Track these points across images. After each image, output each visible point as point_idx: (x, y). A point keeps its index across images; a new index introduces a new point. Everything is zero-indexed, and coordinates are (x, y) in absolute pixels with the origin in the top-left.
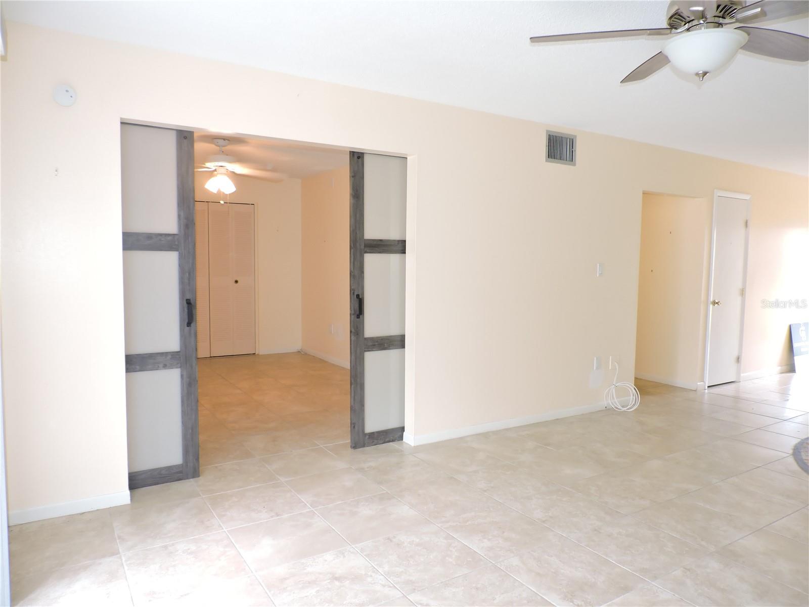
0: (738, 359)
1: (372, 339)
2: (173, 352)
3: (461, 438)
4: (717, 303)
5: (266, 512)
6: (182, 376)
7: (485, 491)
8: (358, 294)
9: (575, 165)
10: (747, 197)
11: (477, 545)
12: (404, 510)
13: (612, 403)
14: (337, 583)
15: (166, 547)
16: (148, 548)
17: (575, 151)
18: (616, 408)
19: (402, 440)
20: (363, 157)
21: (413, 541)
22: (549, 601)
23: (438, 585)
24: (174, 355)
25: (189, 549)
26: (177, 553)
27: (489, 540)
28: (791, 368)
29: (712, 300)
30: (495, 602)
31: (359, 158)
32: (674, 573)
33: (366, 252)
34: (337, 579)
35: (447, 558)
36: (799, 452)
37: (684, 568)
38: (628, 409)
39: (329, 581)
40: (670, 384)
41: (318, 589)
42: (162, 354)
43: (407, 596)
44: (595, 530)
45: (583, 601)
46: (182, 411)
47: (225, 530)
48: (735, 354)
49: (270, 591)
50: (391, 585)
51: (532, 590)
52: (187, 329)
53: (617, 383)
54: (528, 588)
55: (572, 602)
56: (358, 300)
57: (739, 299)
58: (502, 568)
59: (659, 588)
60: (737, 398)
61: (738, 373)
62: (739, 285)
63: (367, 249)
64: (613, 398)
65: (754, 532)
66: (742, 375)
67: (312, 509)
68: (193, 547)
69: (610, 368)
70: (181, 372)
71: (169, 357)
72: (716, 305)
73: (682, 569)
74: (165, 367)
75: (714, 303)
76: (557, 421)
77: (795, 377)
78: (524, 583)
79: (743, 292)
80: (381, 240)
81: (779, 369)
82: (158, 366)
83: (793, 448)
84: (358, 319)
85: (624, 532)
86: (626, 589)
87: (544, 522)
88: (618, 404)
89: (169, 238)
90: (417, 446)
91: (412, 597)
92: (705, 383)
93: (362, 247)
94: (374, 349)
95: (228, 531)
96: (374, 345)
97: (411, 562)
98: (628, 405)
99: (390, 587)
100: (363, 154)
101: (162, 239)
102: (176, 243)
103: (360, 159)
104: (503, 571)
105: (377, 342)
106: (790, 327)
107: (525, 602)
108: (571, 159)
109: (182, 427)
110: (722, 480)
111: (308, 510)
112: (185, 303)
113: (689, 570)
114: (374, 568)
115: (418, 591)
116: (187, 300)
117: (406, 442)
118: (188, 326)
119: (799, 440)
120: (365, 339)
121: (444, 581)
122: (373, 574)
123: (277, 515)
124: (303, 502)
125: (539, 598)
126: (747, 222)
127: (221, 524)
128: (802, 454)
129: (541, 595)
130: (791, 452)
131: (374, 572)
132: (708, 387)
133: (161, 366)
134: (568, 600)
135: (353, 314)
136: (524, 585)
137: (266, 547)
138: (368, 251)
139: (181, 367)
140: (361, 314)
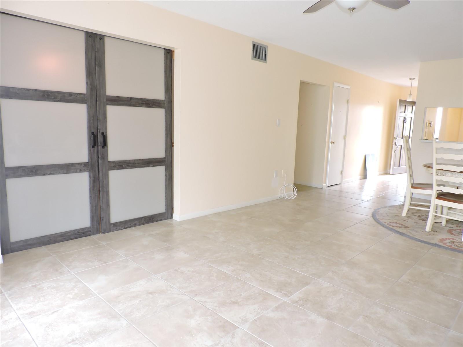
0: (342, 172)
1: (114, 162)
2: (85, 163)
3: (206, 216)
4: (333, 143)
5: (97, 262)
6: (90, 177)
7: (225, 242)
8: (102, 132)
9: (266, 63)
10: (349, 87)
11: (225, 269)
12: (180, 254)
13: (283, 195)
14: (151, 296)
15: (35, 286)
16: (23, 288)
17: (267, 54)
18: (286, 198)
19: (172, 218)
20: (104, 39)
21: (190, 270)
22: (270, 293)
23: (209, 291)
24: (85, 164)
25: (51, 286)
26: (43, 289)
27: (232, 266)
28: (365, 177)
29: (331, 141)
30: (242, 296)
31: (100, 39)
32: (328, 274)
33: (108, 104)
34: (151, 293)
35: (211, 277)
36: (375, 215)
37: (332, 272)
38: (291, 198)
39: (145, 295)
40: (309, 186)
41: (140, 300)
42: (79, 164)
43: (193, 298)
44: (286, 257)
45: (287, 291)
46: (90, 197)
47: (73, 273)
48: (341, 170)
49: (110, 304)
50: (183, 294)
51: (260, 289)
52: (92, 149)
53: (285, 185)
54: (258, 288)
55: (281, 292)
56: (102, 136)
57: (343, 140)
58: (242, 279)
59: (322, 282)
60: (341, 191)
61: (342, 179)
62: (344, 134)
63: (108, 102)
64: (284, 193)
65: (361, 253)
66: (343, 180)
67: (126, 258)
68: (54, 285)
69: (282, 176)
70: (89, 174)
71: (83, 165)
72: (333, 144)
73: (331, 272)
74: (80, 171)
75: (332, 143)
76: (256, 205)
77: (366, 181)
78: (255, 286)
79: (345, 138)
80: (118, 97)
81: (359, 177)
82: (77, 171)
83: (372, 213)
84: (103, 149)
85: (301, 257)
86: (307, 284)
87: (259, 255)
88: (286, 196)
89: (82, 96)
90: (182, 221)
91: (196, 299)
92: (327, 185)
93: (105, 100)
94: (115, 169)
95: (75, 274)
96: (116, 166)
97: (191, 281)
98: (291, 196)
99: (182, 294)
100: (104, 36)
101: (78, 96)
102: (86, 99)
103: (102, 40)
104: (242, 281)
105: (117, 164)
106: (365, 156)
107: (258, 295)
108: (265, 59)
109: (90, 205)
110: (342, 230)
111: (124, 259)
112: (91, 134)
113: (335, 272)
114: (171, 286)
115: (199, 295)
116: (92, 132)
117: (175, 219)
118: (93, 148)
119: (374, 210)
120: (109, 162)
121: (212, 289)
122: (171, 289)
123: (105, 263)
124: (119, 254)
125: (264, 292)
126: (348, 101)
127: (69, 270)
128: (377, 216)
129: (265, 291)
130: (371, 215)
131: (171, 288)
132: (328, 186)
133: (78, 170)
134: (279, 292)
135: (100, 146)
136: (255, 287)
137: (102, 280)
138: (109, 104)
139: (89, 172)
140: (105, 146)
